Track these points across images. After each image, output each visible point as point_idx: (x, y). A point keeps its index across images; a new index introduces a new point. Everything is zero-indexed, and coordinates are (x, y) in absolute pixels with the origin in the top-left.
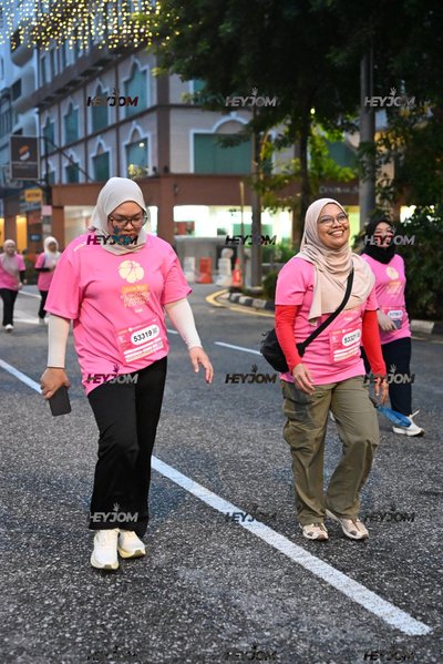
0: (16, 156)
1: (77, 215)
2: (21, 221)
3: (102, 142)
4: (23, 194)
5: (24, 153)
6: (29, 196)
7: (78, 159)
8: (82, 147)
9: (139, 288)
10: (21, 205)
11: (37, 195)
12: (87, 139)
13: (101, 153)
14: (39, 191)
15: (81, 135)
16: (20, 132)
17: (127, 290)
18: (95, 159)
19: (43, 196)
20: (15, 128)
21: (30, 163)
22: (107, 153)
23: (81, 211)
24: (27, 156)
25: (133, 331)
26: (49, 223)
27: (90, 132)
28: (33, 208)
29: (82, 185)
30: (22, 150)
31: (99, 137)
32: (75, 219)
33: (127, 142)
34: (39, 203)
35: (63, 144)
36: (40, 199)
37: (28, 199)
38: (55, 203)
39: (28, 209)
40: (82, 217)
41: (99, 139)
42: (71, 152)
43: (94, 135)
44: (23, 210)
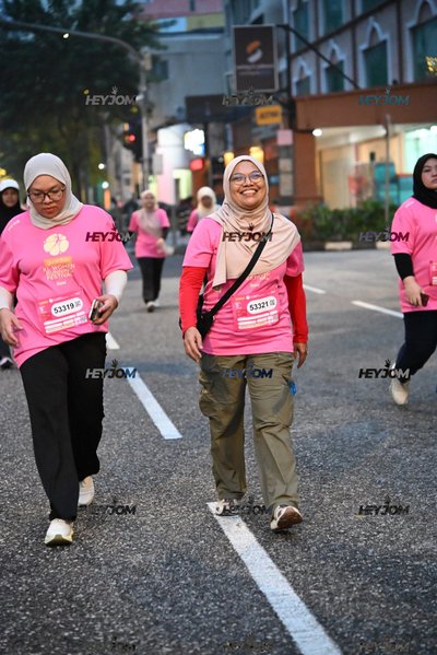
0: (242, 57)
1: (342, 142)
2: (257, 154)
3: (377, 25)
4: (254, 115)
5: (254, 52)
6: (262, 116)
7: (342, 56)
8: (347, 35)
9: (62, 260)
10: (255, 130)
11: (274, 114)
12: (355, 23)
13: (375, 43)
14: (278, 108)
15: (346, 18)
16: (260, 20)
17: (49, 262)
18: (366, 52)
19: (283, 114)
20: (255, 14)
21: (262, 66)
22: (384, 42)
23: (347, 135)
24: (257, 56)
25: (54, 303)
26: (288, 156)
27: (359, 11)
28: (270, 134)
29: (350, 94)
30: (250, 48)
31: (371, 19)
32: (339, 148)
33: (411, 23)
34: (276, 128)
35: (322, 33)
36: (278, 120)
37: (260, 122)
38: (301, 125)
39: (263, 136)
40: (349, 145)
41: (372, 22)
42: (333, 45)
43: (364, 17)
44: (257, 139)
